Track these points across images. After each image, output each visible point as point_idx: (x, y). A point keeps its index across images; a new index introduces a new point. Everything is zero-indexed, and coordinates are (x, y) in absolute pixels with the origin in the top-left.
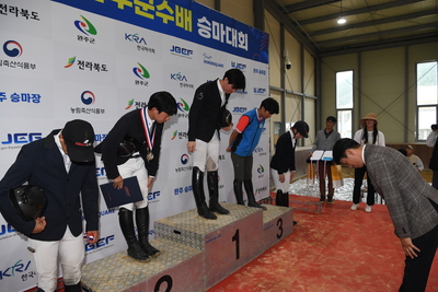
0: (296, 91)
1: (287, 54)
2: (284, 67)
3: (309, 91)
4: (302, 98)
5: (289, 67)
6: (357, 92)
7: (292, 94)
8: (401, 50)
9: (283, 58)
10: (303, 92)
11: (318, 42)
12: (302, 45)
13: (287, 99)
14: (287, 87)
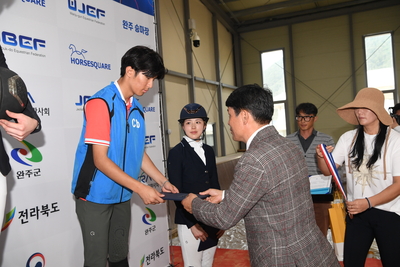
0: (210, 78)
1: (193, 25)
2: (191, 44)
3: (227, 79)
4: (218, 88)
5: (197, 43)
6: (289, 79)
7: (204, 83)
8: (343, 20)
9: (188, 31)
10: (218, 80)
11: (236, 12)
12: (213, 14)
13: (198, 91)
14: (197, 73)
